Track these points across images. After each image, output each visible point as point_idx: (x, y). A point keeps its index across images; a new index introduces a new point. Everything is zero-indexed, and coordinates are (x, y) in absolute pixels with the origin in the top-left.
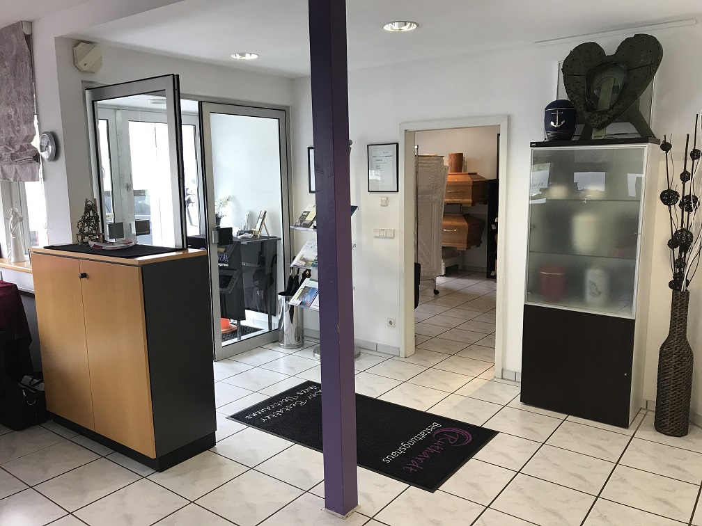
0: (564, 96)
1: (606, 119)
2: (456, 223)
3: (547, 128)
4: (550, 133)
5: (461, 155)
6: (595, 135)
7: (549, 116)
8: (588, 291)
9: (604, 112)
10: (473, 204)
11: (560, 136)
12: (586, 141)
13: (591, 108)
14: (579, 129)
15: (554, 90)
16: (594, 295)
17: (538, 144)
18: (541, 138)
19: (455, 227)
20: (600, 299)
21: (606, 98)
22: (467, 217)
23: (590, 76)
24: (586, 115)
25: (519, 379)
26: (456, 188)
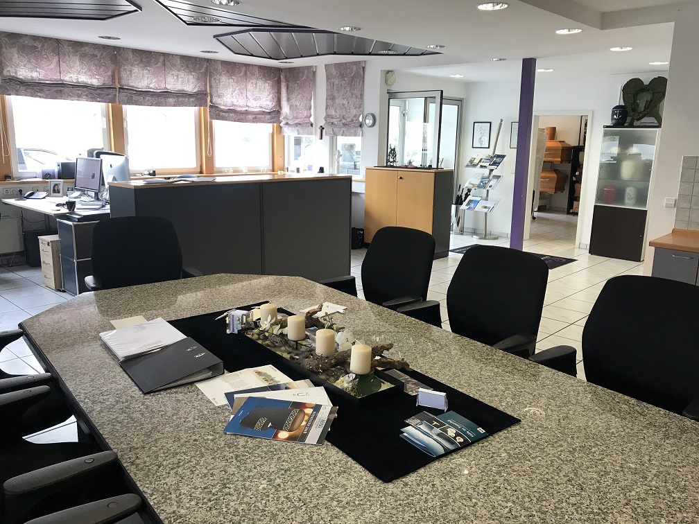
0: (622, 104)
1: (641, 115)
2: (548, 175)
3: (613, 119)
4: (614, 121)
5: (555, 128)
6: (636, 123)
7: (613, 113)
8: (626, 198)
9: (640, 113)
10: (561, 162)
11: (619, 123)
12: (631, 126)
13: (634, 110)
14: (629, 119)
15: (618, 100)
16: (629, 199)
17: (607, 127)
18: (609, 123)
19: (548, 178)
20: (632, 201)
21: (642, 107)
22: (556, 171)
23: (635, 95)
24: (632, 113)
25: (588, 247)
26: (550, 150)
